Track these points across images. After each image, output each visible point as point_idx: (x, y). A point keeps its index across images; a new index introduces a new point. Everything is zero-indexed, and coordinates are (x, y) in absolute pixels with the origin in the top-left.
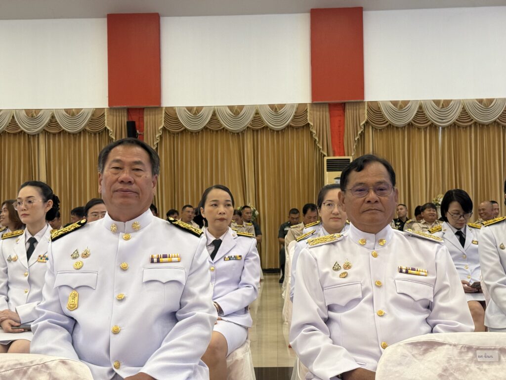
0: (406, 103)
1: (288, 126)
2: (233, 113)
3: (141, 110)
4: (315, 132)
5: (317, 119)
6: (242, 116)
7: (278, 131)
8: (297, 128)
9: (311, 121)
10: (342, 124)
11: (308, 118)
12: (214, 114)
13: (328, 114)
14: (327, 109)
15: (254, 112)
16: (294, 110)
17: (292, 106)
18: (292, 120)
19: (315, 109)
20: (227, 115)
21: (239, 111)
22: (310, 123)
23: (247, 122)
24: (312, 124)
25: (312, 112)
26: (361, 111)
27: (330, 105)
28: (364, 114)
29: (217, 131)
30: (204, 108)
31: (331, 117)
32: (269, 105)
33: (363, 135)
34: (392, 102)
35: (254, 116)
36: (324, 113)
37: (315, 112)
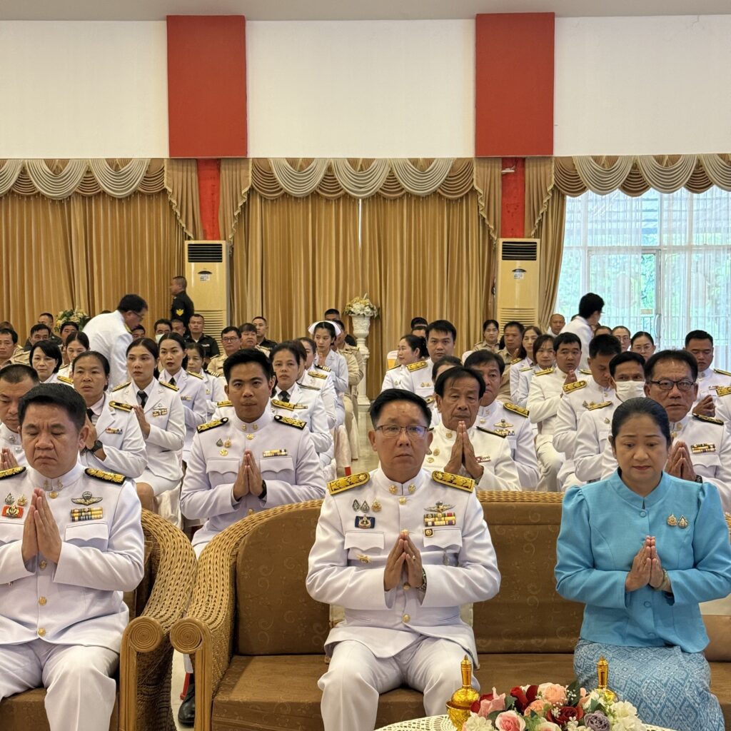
0: (308, 161)
2: (51, 170)
4: (174, 202)
5: (178, 181)
6: (65, 176)
7: (120, 200)
8: (150, 196)
9: (169, 185)
10: (216, 191)
11: (165, 181)
12: (24, 172)
13: (194, 175)
14: (194, 168)
15: (83, 170)
16: (144, 168)
17: (141, 161)
18: (142, 184)
19: (175, 167)
20: (42, 173)
21: (61, 166)
22: (167, 188)
23: (73, 185)
24: (170, 190)
25: (170, 172)
26: (243, 172)
28: (248, 176)
29: (28, 197)
30: (8, 161)
31: (199, 179)
32: (107, 160)
33: (246, 207)
34: (288, 160)
35: (85, 175)
36: (189, 174)
37: (175, 172)
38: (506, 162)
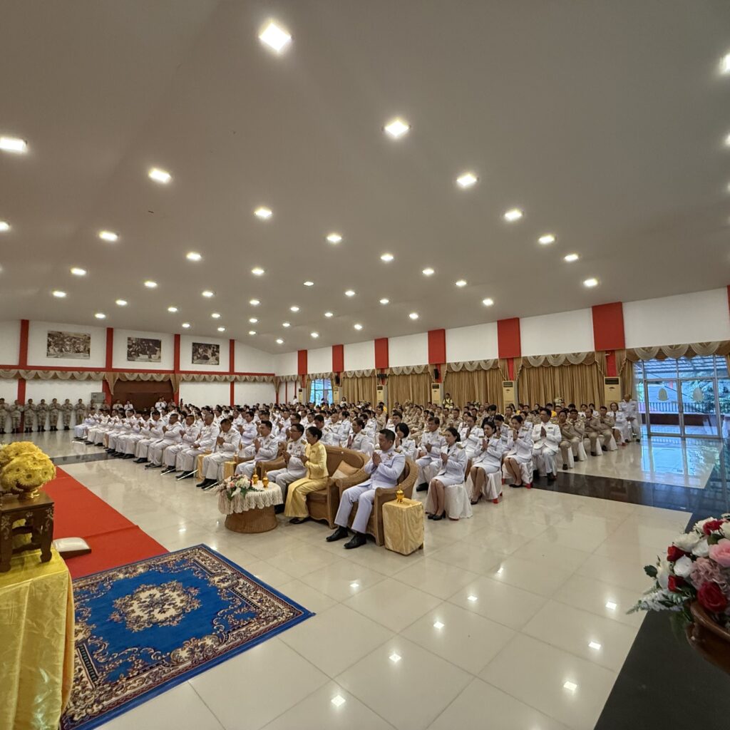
0: (539, 356)
1: (491, 369)
3: (439, 365)
6: (473, 365)
7: (488, 371)
8: (495, 369)
10: (513, 368)
11: (499, 365)
12: (464, 365)
13: (506, 363)
17: (492, 360)
19: (501, 361)
20: (468, 365)
23: (475, 368)
27: (508, 359)
28: (521, 362)
29: (466, 371)
30: (460, 363)
33: (521, 371)
38: (607, 352)
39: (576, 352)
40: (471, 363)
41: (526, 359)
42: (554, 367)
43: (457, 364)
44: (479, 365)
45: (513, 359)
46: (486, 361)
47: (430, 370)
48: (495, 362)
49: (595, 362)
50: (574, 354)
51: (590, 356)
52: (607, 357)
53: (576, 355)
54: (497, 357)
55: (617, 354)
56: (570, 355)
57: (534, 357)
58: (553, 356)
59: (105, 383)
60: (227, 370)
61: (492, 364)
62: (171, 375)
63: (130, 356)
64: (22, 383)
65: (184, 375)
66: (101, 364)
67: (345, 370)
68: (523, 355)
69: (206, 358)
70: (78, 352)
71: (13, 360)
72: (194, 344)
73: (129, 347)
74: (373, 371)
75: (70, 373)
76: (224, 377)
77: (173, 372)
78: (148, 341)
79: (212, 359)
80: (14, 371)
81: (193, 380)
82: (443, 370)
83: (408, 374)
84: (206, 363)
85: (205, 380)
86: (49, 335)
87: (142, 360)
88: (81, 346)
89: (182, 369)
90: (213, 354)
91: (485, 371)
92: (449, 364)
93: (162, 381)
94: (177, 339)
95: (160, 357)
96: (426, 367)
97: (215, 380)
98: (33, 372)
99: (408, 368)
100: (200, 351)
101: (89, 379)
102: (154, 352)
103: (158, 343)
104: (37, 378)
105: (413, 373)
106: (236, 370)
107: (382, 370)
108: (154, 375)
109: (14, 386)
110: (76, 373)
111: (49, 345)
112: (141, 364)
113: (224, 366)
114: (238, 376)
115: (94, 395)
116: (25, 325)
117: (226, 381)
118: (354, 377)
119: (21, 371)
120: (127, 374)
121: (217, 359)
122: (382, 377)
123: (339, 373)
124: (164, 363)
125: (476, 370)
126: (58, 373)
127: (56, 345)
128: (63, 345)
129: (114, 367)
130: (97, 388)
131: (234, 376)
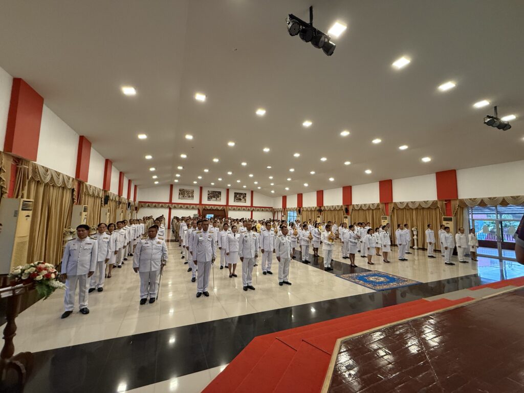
0: (403, 202)
1: (376, 209)
3: (348, 205)
9: (380, 207)
10: (388, 207)
12: (361, 206)
13: (384, 205)
19: (381, 204)
26: (392, 204)
27: (385, 203)
33: (393, 211)
38: (446, 201)
39: (426, 200)
40: (365, 205)
41: (395, 204)
42: (412, 209)
43: (357, 205)
44: (369, 207)
45: (388, 203)
46: (373, 204)
47: (344, 208)
48: (378, 205)
49: (438, 207)
50: (424, 202)
51: (434, 203)
52: (446, 204)
53: (426, 202)
54: (379, 202)
55: (453, 203)
56: (422, 202)
57: (400, 203)
58: (412, 202)
59: (199, 210)
60: (250, 205)
61: (376, 206)
62: (225, 207)
63: (209, 199)
64: (170, 209)
65: (230, 207)
66: (198, 203)
67: (303, 206)
68: (394, 201)
69: (240, 199)
70: (189, 197)
71: (168, 201)
72: (235, 193)
73: (208, 195)
74: (316, 208)
75: (186, 206)
76: (248, 208)
77: (226, 206)
78: (216, 192)
79: (243, 200)
80: (167, 205)
81: (234, 210)
82: (350, 208)
83: (333, 210)
84: (240, 202)
85: (239, 210)
86: (180, 190)
87: (213, 200)
88: (190, 195)
89: (230, 204)
90: (243, 198)
91: (373, 210)
92: (353, 205)
93: (221, 210)
94: (228, 190)
95: (220, 199)
96: (342, 206)
97: (244, 210)
98: (174, 205)
99: (332, 206)
100: (238, 196)
101: (193, 208)
102: (218, 197)
103: (220, 193)
104: (175, 208)
105: (335, 210)
106: (254, 205)
107: (320, 207)
108: (218, 207)
109: (167, 210)
110: (188, 206)
111: (179, 194)
112: (213, 202)
113: (248, 203)
114: (254, 208)
115: (195, 215)
116: (172, 186)
117: (249, 210)
118: (307, 210)
119: (170, 205)
120: (207, 206)
121: (245, 200)
122: (320, 211)
123: (300, 208)
124: (222, 202)
125: (368, 209)
126: (182, 205)
127: (182, 194)
128: (184, 194)
129: (202, 203)
130: (196, 212)
131: (252, 208)
